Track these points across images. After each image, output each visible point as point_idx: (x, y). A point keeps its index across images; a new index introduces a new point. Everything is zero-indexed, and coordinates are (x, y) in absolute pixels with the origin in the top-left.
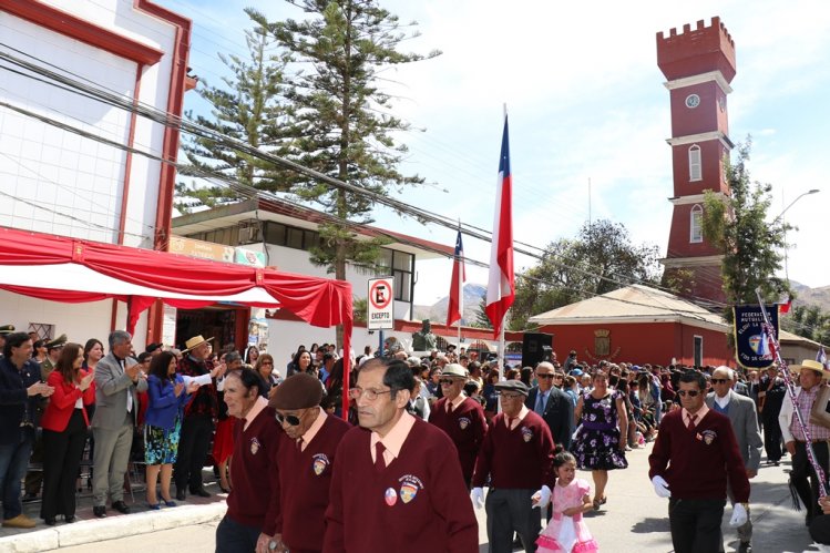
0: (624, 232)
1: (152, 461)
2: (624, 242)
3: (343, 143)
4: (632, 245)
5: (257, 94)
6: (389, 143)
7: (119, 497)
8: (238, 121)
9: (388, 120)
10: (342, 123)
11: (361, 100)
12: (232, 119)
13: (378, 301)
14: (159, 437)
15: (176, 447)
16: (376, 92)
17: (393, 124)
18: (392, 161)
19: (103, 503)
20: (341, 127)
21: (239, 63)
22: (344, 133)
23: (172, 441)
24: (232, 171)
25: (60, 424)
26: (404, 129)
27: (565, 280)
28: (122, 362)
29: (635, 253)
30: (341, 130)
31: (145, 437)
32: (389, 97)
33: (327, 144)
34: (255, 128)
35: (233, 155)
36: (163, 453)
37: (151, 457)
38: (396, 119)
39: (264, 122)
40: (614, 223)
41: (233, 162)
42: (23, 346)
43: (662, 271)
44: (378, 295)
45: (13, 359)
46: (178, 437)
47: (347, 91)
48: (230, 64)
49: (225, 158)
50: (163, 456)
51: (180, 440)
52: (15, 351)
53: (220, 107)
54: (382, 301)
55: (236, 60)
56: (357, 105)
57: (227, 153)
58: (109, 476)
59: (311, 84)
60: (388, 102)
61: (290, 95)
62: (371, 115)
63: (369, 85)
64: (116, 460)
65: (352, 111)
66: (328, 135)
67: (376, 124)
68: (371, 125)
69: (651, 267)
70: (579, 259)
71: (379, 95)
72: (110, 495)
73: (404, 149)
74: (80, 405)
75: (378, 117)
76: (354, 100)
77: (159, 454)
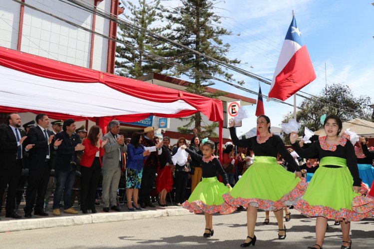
0: (349, 91)
1: (130, 186)
2: (349, 96)
3: (197, 43)
4: (354, 97)
5: (143, 22)
6: (220, 43)
7: (115, 204)
8: (132, 37)
9: (220, 30)
10: (196, 32)
11: (206, 20)
12: (130, 36)
13: (233, 113)
14: (133, 175)
15: (140, 181)
16: (214, 15)
17: (222, 32)
18: (224, 51)
19: (108, 206)
20: (195, 34)
21: (132, 6)
22: (197, 37)
23: (139, 177)
24: (130, 64)
25: (89, 164)
26: (229, 34)
27: (315, 119)
28: (115, 136)
29: (355, 102)
30: (195, 36)
31: (126, 174)
32: (220, 17)
33: (188, 43)
34: (142, 41)
35: (131, 56)
36: (135, 183)
37: (129, 185)
38: (224, 29)
39: (147, 38)
40: (344, 85)
41: (131, 60)
42: (71, 126)
43: (372, 112)
44: (232, 110)
45: (67, 132)
46: (141, 176)
47: (198, 15)
48: (128, 6)
49: (126, 57)
50: (135, 184)
51: (142, 177)
52: (68, 128)
53: (123, 30)
54: (235, 113)
55: (130, 4)
56: (204, 22)
57: (128, 55)
58: (110, 193)
59: (179, 12)
60: (219, 20)
61: (169, 18)
62: (211, 27)
63: (210, 11)
64: (113, 185)
65: (202, 25)
66: (189, 39)
67: (214, 32)
68: (210, 33)
69: (365, 110)
70: (323, 106)
71: (215, 16)
72: (111, 202)
73: (228, 45)
74: (98, 155)
75: (214, 28)
76: (202, 19)
77: (133, 183)
